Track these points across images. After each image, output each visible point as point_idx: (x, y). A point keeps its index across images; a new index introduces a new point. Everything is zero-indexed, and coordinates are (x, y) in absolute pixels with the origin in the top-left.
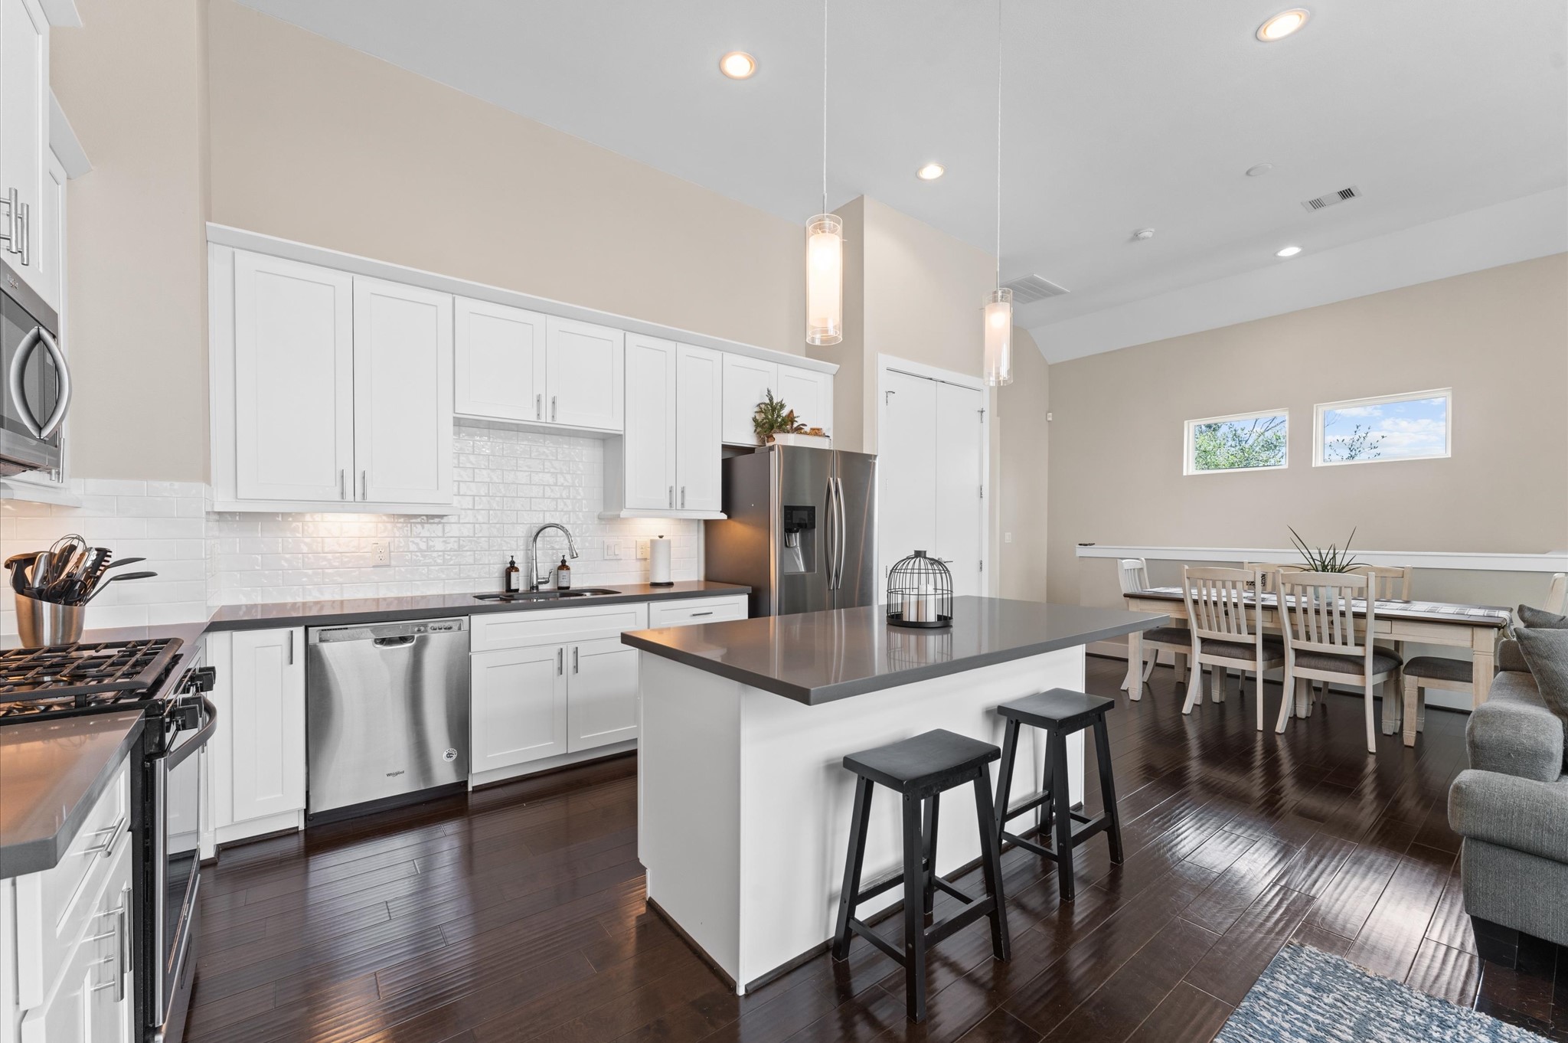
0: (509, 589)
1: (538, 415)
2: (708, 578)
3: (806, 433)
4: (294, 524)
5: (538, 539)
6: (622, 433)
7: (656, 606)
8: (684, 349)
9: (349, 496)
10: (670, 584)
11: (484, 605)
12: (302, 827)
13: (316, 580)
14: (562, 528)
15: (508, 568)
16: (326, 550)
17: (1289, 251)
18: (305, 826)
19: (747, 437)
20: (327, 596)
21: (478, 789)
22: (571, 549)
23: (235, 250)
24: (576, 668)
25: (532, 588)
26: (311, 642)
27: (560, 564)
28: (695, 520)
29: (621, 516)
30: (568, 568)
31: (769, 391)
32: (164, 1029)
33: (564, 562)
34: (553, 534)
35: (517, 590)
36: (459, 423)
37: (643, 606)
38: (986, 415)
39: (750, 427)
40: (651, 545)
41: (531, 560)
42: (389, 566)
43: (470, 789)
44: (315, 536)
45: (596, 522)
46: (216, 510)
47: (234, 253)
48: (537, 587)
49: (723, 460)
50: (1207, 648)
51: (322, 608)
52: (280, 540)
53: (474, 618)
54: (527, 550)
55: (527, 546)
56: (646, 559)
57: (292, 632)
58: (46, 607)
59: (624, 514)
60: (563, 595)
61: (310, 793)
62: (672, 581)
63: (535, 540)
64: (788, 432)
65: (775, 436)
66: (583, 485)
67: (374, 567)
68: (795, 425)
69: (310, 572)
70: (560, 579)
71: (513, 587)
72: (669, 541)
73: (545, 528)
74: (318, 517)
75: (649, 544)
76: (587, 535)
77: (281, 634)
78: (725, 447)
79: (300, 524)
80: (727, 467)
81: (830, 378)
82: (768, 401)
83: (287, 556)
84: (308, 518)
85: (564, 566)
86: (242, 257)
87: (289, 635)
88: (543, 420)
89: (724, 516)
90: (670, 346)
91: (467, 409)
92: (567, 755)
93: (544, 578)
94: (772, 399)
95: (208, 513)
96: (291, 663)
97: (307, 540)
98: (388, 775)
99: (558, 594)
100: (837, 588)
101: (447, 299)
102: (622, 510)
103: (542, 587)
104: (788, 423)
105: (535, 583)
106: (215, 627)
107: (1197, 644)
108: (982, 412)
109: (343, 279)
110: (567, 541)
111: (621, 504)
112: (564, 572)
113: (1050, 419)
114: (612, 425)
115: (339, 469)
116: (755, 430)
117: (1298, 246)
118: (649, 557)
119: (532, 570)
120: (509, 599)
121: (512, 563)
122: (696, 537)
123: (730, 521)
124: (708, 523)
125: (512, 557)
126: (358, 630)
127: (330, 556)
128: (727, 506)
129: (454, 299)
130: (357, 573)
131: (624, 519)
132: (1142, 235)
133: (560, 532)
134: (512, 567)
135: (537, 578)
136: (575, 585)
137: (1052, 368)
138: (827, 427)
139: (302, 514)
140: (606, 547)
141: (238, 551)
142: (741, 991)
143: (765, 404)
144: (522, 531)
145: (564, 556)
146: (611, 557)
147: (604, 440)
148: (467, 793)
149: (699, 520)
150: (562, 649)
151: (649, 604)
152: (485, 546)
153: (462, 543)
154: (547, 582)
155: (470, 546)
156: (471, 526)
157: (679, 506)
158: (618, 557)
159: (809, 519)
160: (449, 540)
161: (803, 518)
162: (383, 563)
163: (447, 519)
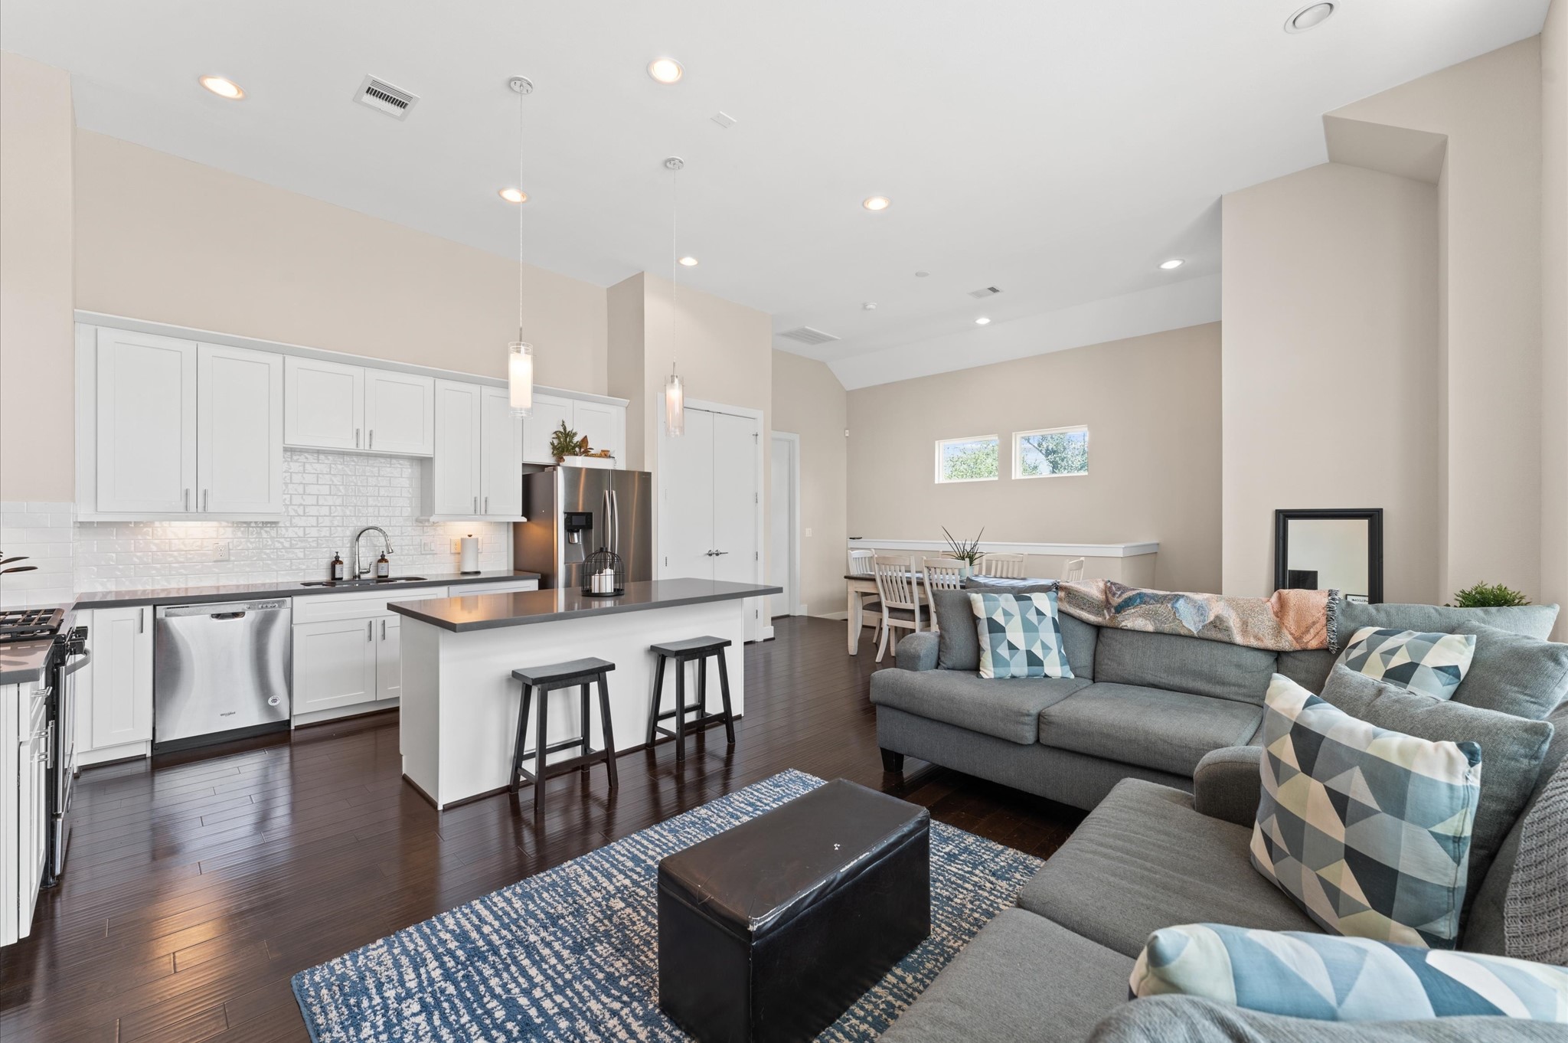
0: (333, 578)
1: (357, 443)
2: (516, 569)
4: (145, 530)
5: (360, 539)
6: (432, 456)
7: (454, 589)
8: (487, 390)
9: (193, 509)
10: (478, 573)
11: (309, 589)
12: (149, 754)
13: (163, 572)
14: (379, 530)
15: (333, 562)
16: (173, 549)
17: (983, 321)
18: (152, 753)
19: (545, 457)
20: (174, 585)
21: (298, 728)
22: (387, 546)
23: (98, 327)
24: (384, 635)
25: (355, 577)
26: (158, 617)
27: (380, 558)
28: (504, 523)
29: (433, 521)
30: (386, 561)
31: (563, 422)
32: (62, 816)
33: (383, 556)
34: (373, 534)
35: (341, 579)
36: (286, 450)
37: (444, 589)
38: (761, 438)
39: (549, 450)
40: (462, 542)
41: (354, 555)
42: (227, 560)
43: (293, 728)
44: (163, 538)
45: (414, 525)
46: (79, 520)
47: (97, 330)
48: (359, 577)
49: (523, 476)
50: (892, 614)
51: (169, 593)
52: (133, 541)
53: (296, 599)
54: (351, 547)
55: (351, 544)
56: (457, 553)
57: (143, 609)
59: (435, 519)
60: (382, 581)
61: (156, 728)
62: (479, 570)
63: (357, 539)
64: (577, 455)
65: (564, 457)
66: (403, 496)
67: (215, 561)
68: (586, 449)
69: (158, 566)
70: (380, 570)
71: (337, 576)
72: (478, 540)
73: (366, 530)
74: (166, 524)
75: (460, 542)
76: (406, 534)
77: (135, 611)
78: (527, 465)
79: (150, 530)
80: (527, 481)
81: (623, 410)
82: (562, 430)
83: (138, 554)
84: (157, 524)
85: (383, 559)
86: (105, 334)
87: (141, 612)
88: (361, 447)
89: (524, 520)
90: (474, 388)
91: (293, 441)
92: (376, 702)
93: (365, 569)
94: (566, 428)
95: (74, 522)
96: (142, 632)
97: (156, 541)
98: (222, 715)
99: (376, 580)
101: (278, 358)
102: (433, 515)
103: (363, 577)
104: (583, 448)
105: (357, 573)
106: (80, 606)
107: (886, 611)
108: (757, 435)
109: (189, 347)
110: (385, 540)
111: (431, 512)
112: (383, 564)
113: (847, 435)
114: (425, 451)
115: (184, 488)
116: (552, 452)
117: (990, 319)
118: (460, 552)
119: (354, 563)
120: (334, 584)
121: (337, 557)
122: (506, 535)
123: (529, 523)
124: (516, 525)
125: (337, 553)
126: (198, 608)
127: (175, 553)
128: (527, 511)
129: (284, 358)
130: (200, 566)
131: (437, 523)
132: (868, 307)
133: (379, 534)
134: (337, 561)
135: (359, 570)
136: (393, 573)
137: (850, 394)
139: (152, 522)
140: (422, 544)
141: (95, 550)
142: (440, 808)
143: (560, 432)
144: (349, 532)
145: (383, 552)
146: (427, 552)
147: (420, 461)
148: (290, 731)
149: (508, 523)
150: (371, 622)
151: (448, 588)
152: (314, 544)
153: (293, 542)
154: (368, 572)
155: (300, 544)
156: (302, 529)
157: (483, 512)
158: (434, 552)
159: (587, 522)
160: (282, 540)
161: (582, 521)
162: (223, 558)
163: (280, 525)
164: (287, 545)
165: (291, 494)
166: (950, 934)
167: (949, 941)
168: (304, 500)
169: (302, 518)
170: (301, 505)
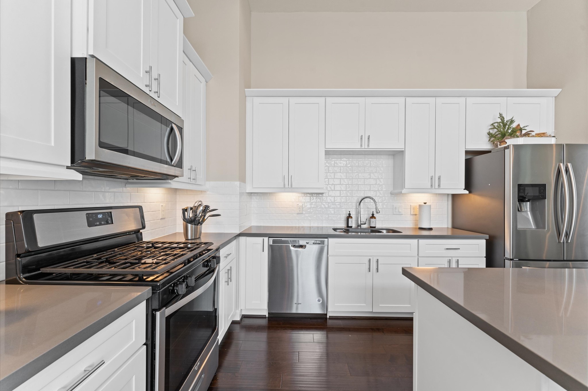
0: (348, 226)
1: (361, 145)
2: (454, 227)
3: (533, 136)
5: (361, 204)
6: (403, 150)
7: (422, 241)
8: (440, 100)
9: (287, 186)
10: (431, 229)
11: (336, 234)
12: (267, 316)
14: (372, 199)
15: (348, 217)
16: (282, 207)
18: (268, 316)
19: (483, 145)
21: (332, 318)
22: (376, 208)
23: (253, 98)
24: (377, 269)
25: (358, 226)
26: (270, 243)
27: (371, 216)
28: (446, 194)
29: (402, 193)
30: (375, 218)
31: (501, 114)
33: (373, 215)
34: (369, 201)
35: (351, 227)
36: (328, 153)
37: (415, 241)
39: (486, 138)
40: (419, 207)
41: (358, 213)
42: (302, 214)
43: (328, 317)
44: (279, 201)
45: (389, 196)
46: (247, 192)
48: (361, 226)
49: (466, 160)
53: (330, 240)
54: (356, 208)
55: (357, 207)
56: (416, 215)
57: (264, 239)
58: (189, 225)
59: (404, 191)
60: (372, 231)
61: (270, 303)
62: (431, 227)
63: (360, 204)
64: (518, 137)
65: (506, 141)
66: (383, 178)
67: (297, 214)
68: (524, 132)
70: (371, 223)
71: (350, 225)
72: (430, 206)
73: (364, 198)
75: (418, 207)
76: (385, 202)
77: (260, 239)
78: (467, 152)
81: (552, 100)
82: (499, 120)
85: (373, 217)
88: (363, 147)
89: (467, 192)
90: (432, 100)
91: (330, 146)
92: (372, 312)
93: (364, 222)
94: (504, 118)
96: (263, 251)
99: (370, 230)
100: (567, 242)
101: (323, 99)
102: (403, 189)
103: (363, 226)
104: (517, 132)
105: (359, 224)
109: (286, 100)
110: (374, 205)
111: (403, 186)
112: (373, 220)
114: (398, 146)
115: (283, 175)
116: (489, 140)
118: (417, 213)
119: (358, 218)
120: (348, 231)
121: (350, 214)
122: (446, 203)
123: (470, 195)
124: (454, 197)
125: (350, 211)
128: (469, 185)
129: (325, 99)
130: (291, 216)
131: (405, 194)
133: (372, 201)
134: (349, 216)
135: (361, 222)
136: (378, 226)
138: (550, 131)
140: (394, 208)
143: (497, 123)
144: (355, 200)
145: (373, 212)
146: (397, 213)
147: (394, 155)
148: (326, 318)
149: (448, 195)
150: (370, 259)
151: (418, 240)
152: (339, 206)
153: (329, 205)
154: (365, 224)
155: (332, 206)
156: (333, 197)
157: (437, 186)
158: (401, 213)
159: (540, 192)
160: (324, 203)
161: (534, 192)
162: (301, 211)
163: (324, 195)
164: (327, 206)
165: (328, 178)
168: (334, 181)
169: (333, 191)
170: (333, 184)
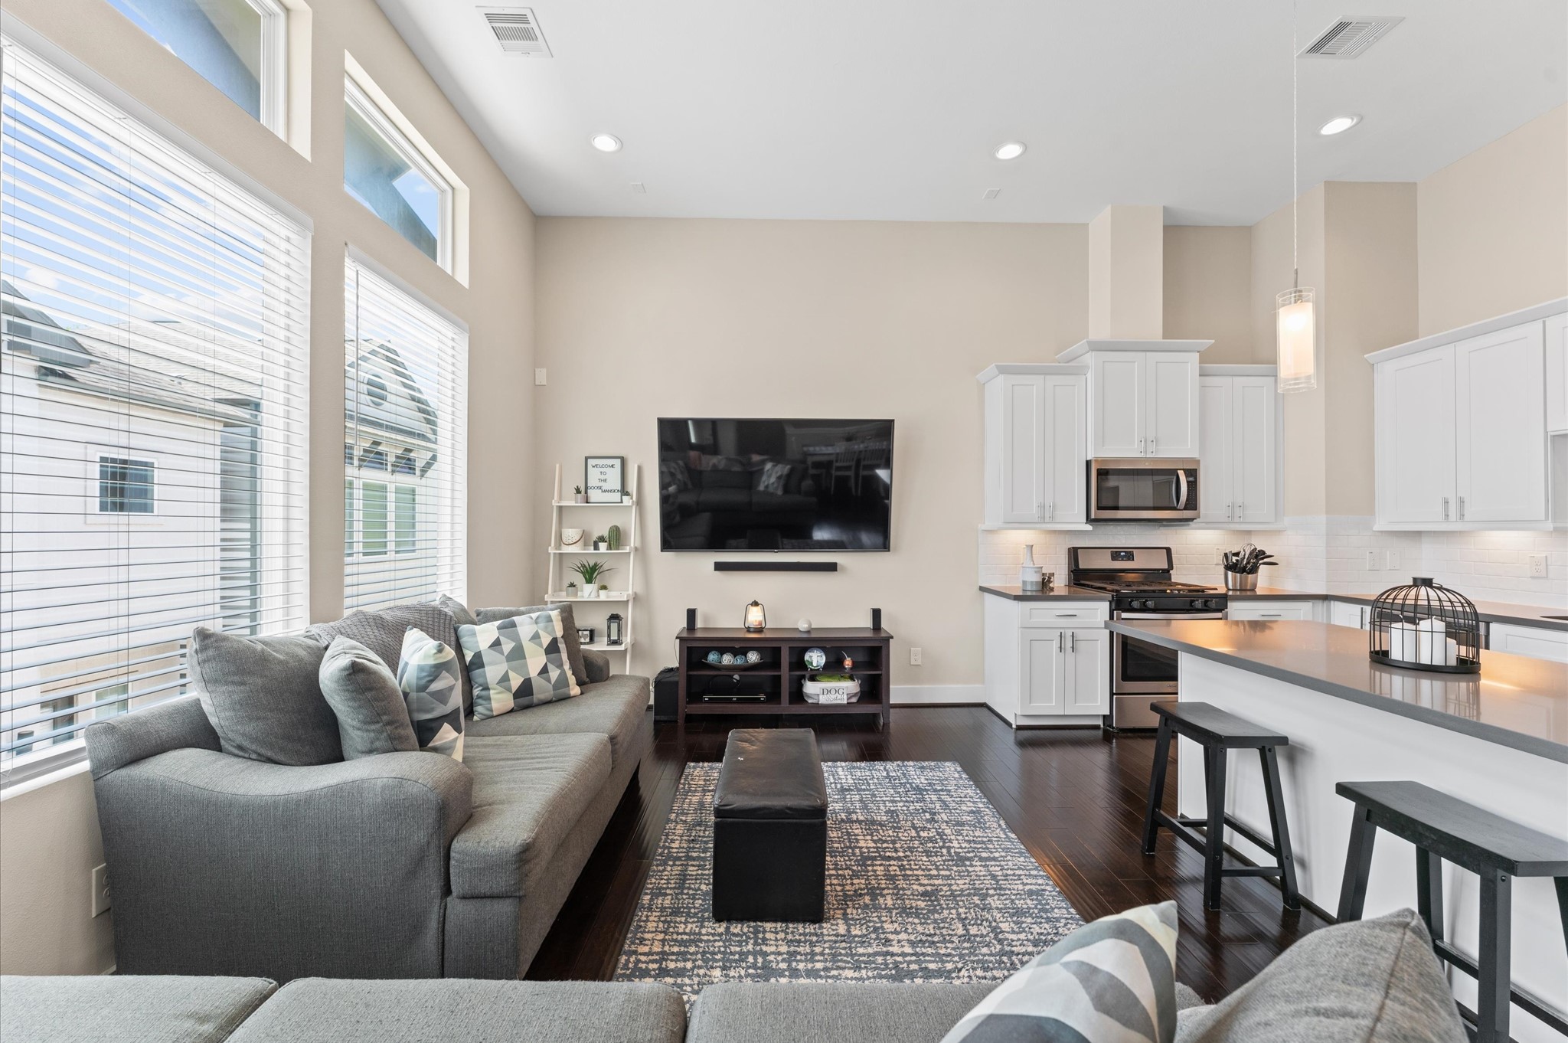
4: (1468, 539)
9: (1452, 518)
16: (1491, 560)
42: (1546, 578)
44: (1483, 548)
52: (1459, 551)
79: (1472, 539)
97: (1477, 551)
109: (1448, 351)
115: (1443, 497)
129: (1544, 323)
166: (700, 934)
167: (697, 927)
